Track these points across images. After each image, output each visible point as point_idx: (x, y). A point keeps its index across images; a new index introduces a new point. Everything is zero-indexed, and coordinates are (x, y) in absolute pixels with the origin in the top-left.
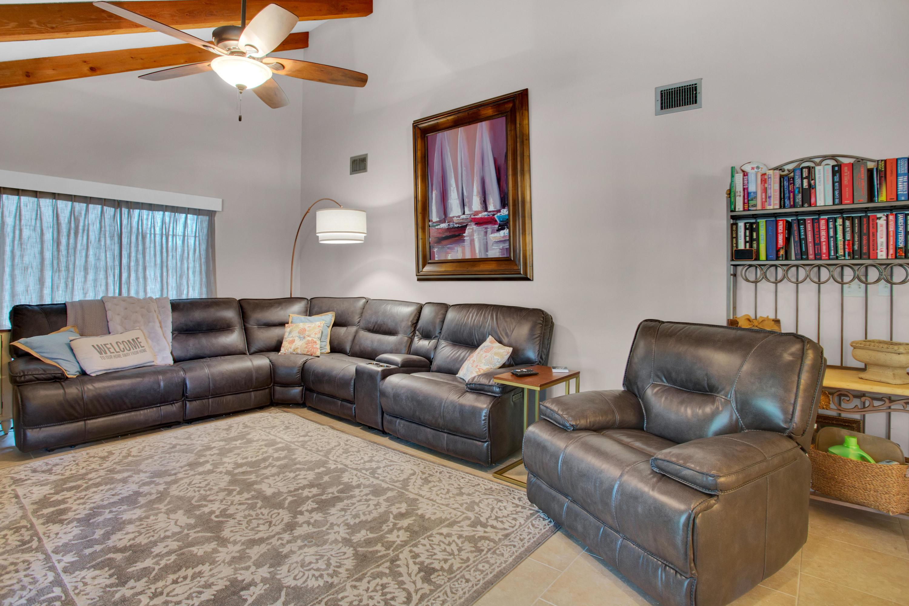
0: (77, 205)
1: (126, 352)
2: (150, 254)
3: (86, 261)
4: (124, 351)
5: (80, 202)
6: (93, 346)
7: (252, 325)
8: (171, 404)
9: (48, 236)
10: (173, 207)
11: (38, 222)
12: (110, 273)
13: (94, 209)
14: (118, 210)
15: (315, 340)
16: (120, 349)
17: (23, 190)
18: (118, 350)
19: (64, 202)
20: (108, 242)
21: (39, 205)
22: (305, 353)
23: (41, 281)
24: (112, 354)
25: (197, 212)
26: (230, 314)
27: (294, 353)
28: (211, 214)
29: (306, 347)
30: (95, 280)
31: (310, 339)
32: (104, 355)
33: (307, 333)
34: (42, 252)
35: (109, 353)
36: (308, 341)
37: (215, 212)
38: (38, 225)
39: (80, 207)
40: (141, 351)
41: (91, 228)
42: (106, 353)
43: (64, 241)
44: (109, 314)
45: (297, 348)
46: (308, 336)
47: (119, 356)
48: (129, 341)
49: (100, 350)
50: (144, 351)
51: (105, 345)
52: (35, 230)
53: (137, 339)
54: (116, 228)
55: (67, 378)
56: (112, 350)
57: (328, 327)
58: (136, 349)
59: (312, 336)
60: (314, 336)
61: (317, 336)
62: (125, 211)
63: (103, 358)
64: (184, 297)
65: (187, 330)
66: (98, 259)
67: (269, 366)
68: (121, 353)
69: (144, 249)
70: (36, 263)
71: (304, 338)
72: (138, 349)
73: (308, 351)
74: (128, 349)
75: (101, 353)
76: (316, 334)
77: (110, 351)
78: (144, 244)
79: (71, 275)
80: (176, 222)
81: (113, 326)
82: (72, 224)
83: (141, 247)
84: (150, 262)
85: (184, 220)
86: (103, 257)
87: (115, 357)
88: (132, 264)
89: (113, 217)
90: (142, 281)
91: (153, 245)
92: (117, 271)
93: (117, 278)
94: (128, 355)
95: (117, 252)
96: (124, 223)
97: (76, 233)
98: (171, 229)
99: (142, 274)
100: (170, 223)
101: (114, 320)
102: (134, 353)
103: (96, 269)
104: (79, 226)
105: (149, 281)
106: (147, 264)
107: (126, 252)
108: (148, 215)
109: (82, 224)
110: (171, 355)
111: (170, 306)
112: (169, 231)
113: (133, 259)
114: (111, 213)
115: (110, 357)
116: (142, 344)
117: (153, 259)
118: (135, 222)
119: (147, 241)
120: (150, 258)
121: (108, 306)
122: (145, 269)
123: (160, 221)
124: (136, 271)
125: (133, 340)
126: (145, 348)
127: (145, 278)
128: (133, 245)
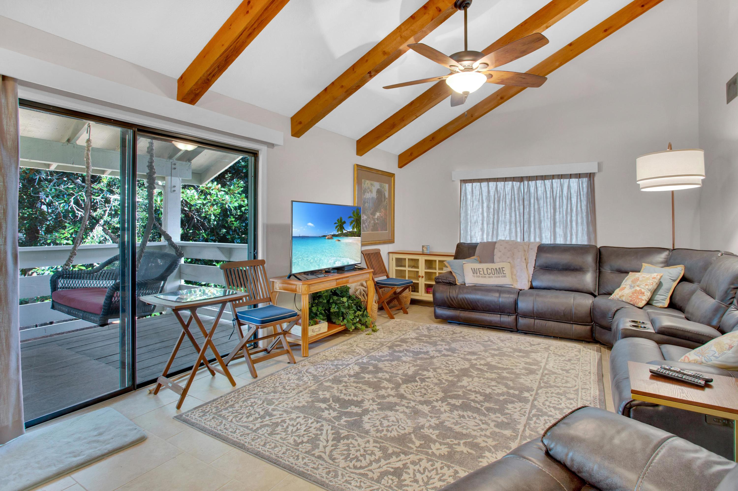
0: (499, 183)
1: (491, 275)
2: (544, 210)
3: (505, 218)
4: (490, 274)
5: (500, 181)
6: (472, 269)
7: (606, 270)
8: (508, 315)
9: (485, 204)
10: (559, 175)
11: (481, 196)
12: (518, 224)
13: (508, 185)
14: (522, 183)
15: (643, 290)
16: (488, 273)
17: (474, 180)
18: (486, 273)
19: (493, 183)
20: (517, 205)
21: (481, 187)
22: (629, 302)
23: (482, 230)
24: (480, 275)
25: (579, 176)
26: (590, 259)
27: (620, 299)
28: (590, 176)
29: (631, 297)
30: (510, 229)
31: (638, 289)
32: (475, 275)
33: (638, 283)
34: (482, 213)
36: (636, 290)
37: (594, 174)
38: (481, 198)
39: (500, 184)
40: (502, 277)
41: (507, 197)
42: (477, 274)
43: (492, 206)
44: (496, 250)
45: (623, 296)
46: (638, 286)
47: (485, 277)
48: (496, 269)
49: (474, 271)
50: (505, 277)
51: (479, 269)
52: (479, 201)
53: (502, 268)
54: (521, 195)
55: (456, 284)
56: (482, 273)
57: (674, 281)
58: (499, 274)
59: (641, 286)
60: (643, 287)
61: (647, 287)
62: (526, 183)
63: (474, 276)
64: (568, 243)
65: (546, 267)
66: (511, 216)
67: (590, 306)
68: (487, 275)
69: (539, 208)
70: (480, 219)
71: (634, 287)
72: (500, 275)
73: (631, 301)
74: (493, 273)
75: (474, 273)
76: (646, 285)
77: (479, 273)
78: (539, 204)
79: (495, 226)
80: (562, 186)
81: (496, 258)
82: (496, 196)
83: (536, 207)
84: (544, 217)
85: (567, 183)
86: (513, 215)
87: (482, 277)
88: (532, 219)
89: (519, 188)
90: (537, 230)
91: (545, 205)
92: (522, 224)
93: (522, 228)
94: (492, 277)
95: (522, 211)
96: (526, 190)
97: (499, 201)
98: (558, 192)
99: (537, 226)
100: (557, 187)
101: (497, 255)
102: (496, 277)
103: (510, 222)
104: (500, 197)
105: (543, 231)
106: (542, 218)
107: (526, 211)
108: (542, 183)
109: (502, 195)
110: (530, 283)
111: (536, 249)
112: (556, 193)
113: (532, 215)
114: (518, 186)
115: (479, 277)
116: (504, 272)
117: (546, 215)
118: (532, 189)
119: (541, 202)
120: (544, 214)
121: (497, 246)
122: (540, 222)
123: (550, 187)
124: (534, 223)
125: (499, 268)
126: (507, 275)
127: (540, 228)
128: (532, 205)
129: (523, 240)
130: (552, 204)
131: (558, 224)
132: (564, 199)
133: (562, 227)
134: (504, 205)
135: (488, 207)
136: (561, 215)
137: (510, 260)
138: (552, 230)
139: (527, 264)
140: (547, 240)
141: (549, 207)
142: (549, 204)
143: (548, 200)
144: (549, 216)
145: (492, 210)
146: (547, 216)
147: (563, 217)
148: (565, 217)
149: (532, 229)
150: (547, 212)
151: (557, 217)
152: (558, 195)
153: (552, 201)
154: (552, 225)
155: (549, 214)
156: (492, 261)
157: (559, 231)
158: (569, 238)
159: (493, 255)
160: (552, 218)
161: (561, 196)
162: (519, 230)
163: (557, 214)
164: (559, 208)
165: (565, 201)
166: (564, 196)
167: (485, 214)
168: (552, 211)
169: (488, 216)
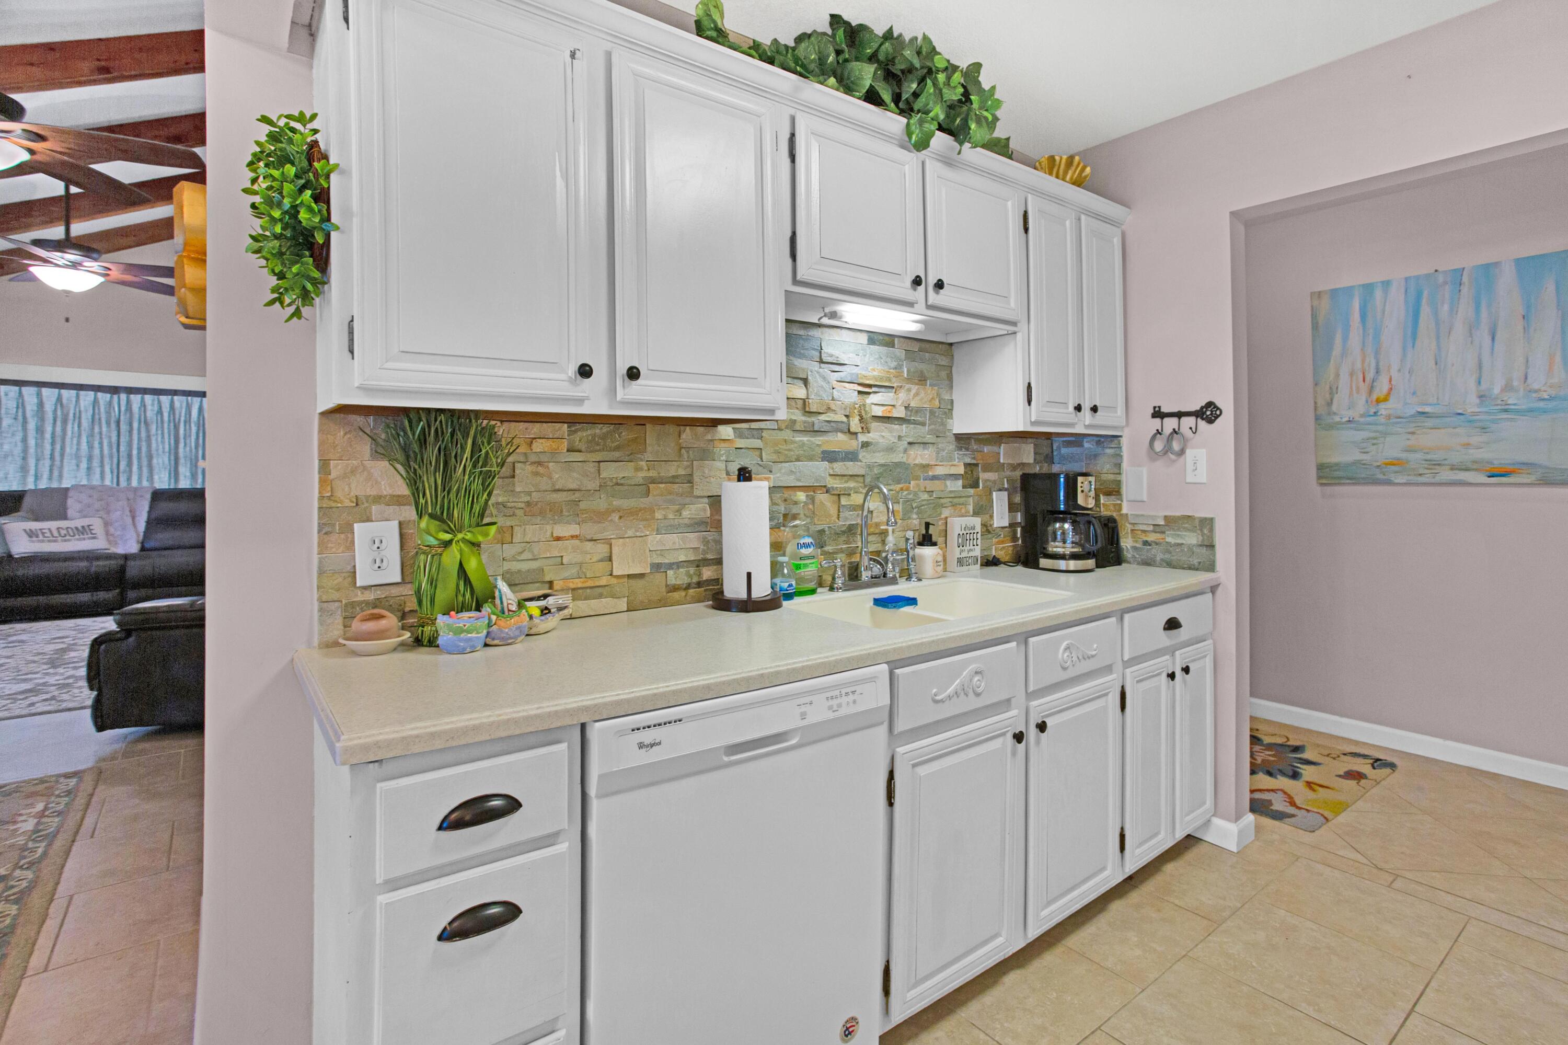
0: (65, 392)
1: (68, 537)
2: (157, 440)
3: (78, 449)
4: (65, 537)
5: (68, 389)
6: (25, 530)
8: (104, 591)
9: (32, 425)
11: (20, 411)
12: (107, 460)
13: (86, 395)
14: (116, 397)
16: (60, 535)
18: (56, 534)
19: (50, 391)
20: (104, 429)
21: (20, 393)
23: (24, 469)
24: (46, 539)
30: (89, 469)
32: (34, 539)
34: (25, 440)
35: (41, 537)
38: (20, 414)
39: (69, 394)
40: (89, 538)
41: (83, 416)
42: (37, 537)
43: (49, 429)
44: (69, 500)
47: (55, 541)
48: (76, 528)
49: (31, 534)
50: (95, 538)
51: (40, 529)
52: (15, 419)
53: (87, 526)
54: (112, 414)
56: (48, 534)
58: (83, 535)
62: (123, 396)
63: (33, 542)
65: (167, 521)
66: (91, 447)
68: (60, 538)
70: (18, 450)
72: (85, 536)
74: (72, 534)
75: (30, 537)
77: (43, 535)
78: (148, 431)
79: (57, 463)
80: (189, 407)
81: (70, 513)
82: (59, 413)
83: (143, 435)
84: (157, 450)
85: (199, 404)
86: (96, 445)
87: (49, 541)
88: (135, 452)
89: (110, 403)
90: (145, 470)
91: (160, 432)
92: (115, 460)
93: (115, 466)
94: (69, 540)
95: (114, 439)
96: (123, 409)
97: (65, 421)
98: (183, 414)
99: (145, 462)
100: (181, 407)
101: (73, 505)
102: (78, 540)
103: (90, 458)
104: (68, 414)
105: (156, 470)
106: (154, 452)
107: (124, 440)
108: (153, 400)
109: (72, 412)
110: (140, 545)
111: (149, 496)
112: (180, 416)
113: (135, 446)
114: (108, 399)
115: (43, 541)
116: (93, 532)
117: (161, 447)
118: (136, 407)
119: (153, 428)
120: (158, 446)
121: (71, 494)
122: (150, 458)
123: (168, 406)
124: (139, 458)
125: (83, 527)
126: (99, 535)
127: (150, 466)
128: (135, 432)
129: (118, 484)
130: (172, 433)
131: (182, 461)
132: (193, 425)
133: (188, 465)
134: (76, 428)
135: (40, 430)
136: (188, 449)
137: (102, 513)
138: (172, 469)
139: (133, 518)
140: (162, 482)
141: (166, 436)
142: (166, 431)
143: (166, 425)
144: (167, 449)
145: (48, 436)
146: (164, 448)
147: (191, 451)
148: (194, 450)
149: (135, 468)
150: (163, 442)
151: (181, 450)
152: (183, 419)
153: (172, 427)
154: (173, 462)
155: (167, 446)
156: (65, 517)
157: (184, 470)
158: (200, 480)
159: (65, 509)
160: (173, 452)
161: (188, 421)
162: (107, 469)
163: (181, 445)
164: (185, 438)
165: (194, 429)
166: (192, 420)
167: (32, 442)
168: (172, 442)
169: (39, 445)
